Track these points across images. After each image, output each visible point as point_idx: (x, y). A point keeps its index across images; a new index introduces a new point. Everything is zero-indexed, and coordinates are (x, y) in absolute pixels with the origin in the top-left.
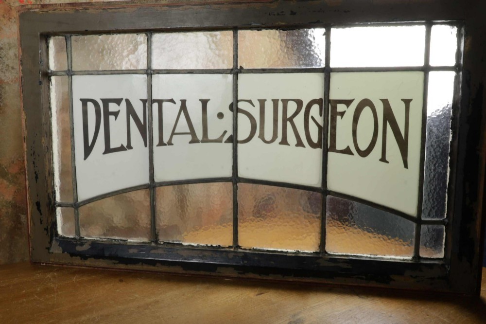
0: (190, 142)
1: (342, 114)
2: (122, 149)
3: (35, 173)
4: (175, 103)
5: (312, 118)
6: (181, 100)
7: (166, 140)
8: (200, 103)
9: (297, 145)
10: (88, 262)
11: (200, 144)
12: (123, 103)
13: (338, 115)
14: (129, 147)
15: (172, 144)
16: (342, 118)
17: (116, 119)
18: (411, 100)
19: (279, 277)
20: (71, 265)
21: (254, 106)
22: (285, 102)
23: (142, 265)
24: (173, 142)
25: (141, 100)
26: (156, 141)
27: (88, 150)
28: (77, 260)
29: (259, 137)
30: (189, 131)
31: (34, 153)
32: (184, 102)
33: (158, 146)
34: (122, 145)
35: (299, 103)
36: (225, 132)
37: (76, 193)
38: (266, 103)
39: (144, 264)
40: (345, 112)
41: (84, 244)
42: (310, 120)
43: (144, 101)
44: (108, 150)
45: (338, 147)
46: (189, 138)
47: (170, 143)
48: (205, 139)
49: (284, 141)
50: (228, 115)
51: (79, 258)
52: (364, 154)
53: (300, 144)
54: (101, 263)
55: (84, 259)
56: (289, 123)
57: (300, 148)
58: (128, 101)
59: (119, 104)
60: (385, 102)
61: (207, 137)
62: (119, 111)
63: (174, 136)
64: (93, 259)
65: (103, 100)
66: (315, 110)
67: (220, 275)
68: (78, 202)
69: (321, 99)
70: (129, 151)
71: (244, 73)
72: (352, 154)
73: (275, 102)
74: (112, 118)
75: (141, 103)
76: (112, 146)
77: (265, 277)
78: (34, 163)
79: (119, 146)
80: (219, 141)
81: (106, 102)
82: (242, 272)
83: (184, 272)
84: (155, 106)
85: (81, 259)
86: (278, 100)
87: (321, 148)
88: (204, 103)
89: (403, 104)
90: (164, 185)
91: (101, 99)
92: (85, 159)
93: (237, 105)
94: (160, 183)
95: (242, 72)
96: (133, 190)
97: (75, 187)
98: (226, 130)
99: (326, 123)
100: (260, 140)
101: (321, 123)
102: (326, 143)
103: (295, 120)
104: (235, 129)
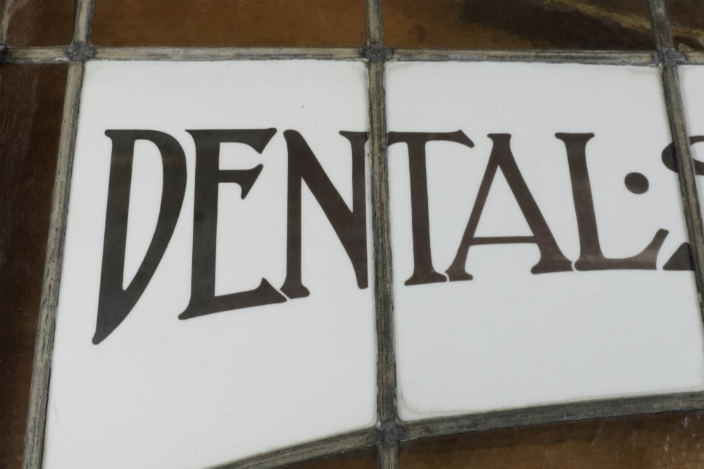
0: (536, 270)
2: (264, 295)
4: (470, 144)
6: (491, 136)
7: (441, 260)
8: (561, 145)
11: (576, 274)
12: (279, 148)
14: (295, 287)
17: (244, 195)
24: (469, 268)
26: (403, 263)
27: (116, 304)
30: (528, 232)
32: (501, 142)
33: (409, 282)
34: (265, 283)
36: (662, 235)
43: (356, 139)
46: (532, 253)
47: (458, 272)
48: (591, 258)
50: (664, 181)
58: (294, 140)
59: (260, 148)
61: (597, 251)
62: (259, 168)
63: (473, 250)
65: (197, 135)
70: (292, 304)
71: (696, 64)
74: (228, 192)
75: (346, 145)
76: (223, 287)
79: (254, 285)
80: (644, 262)
81: (208, 141)
84: (399, 155)
88: (576, 144)
90: (442, 430)
91: (192, 132)
92: (97, 339)
93: (688, 152)
94: (426, 424)
95: (692, 60)
96: (306, 457)
97: (36, 455)
98: (665, 228)
104: (697, 223)
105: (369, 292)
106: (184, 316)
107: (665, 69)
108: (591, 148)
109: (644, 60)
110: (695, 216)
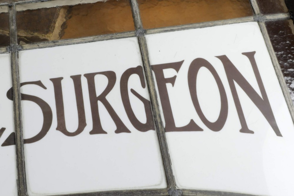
1: (172, 80)
5: (133, 91)
9: (117, 132)
13: (167, 82)
16: (173, 85)
18: (254, 53)
21: (45, 88)
22: (90, 77)
29: (57, 129)
35: (111, 76)
36: (2, 130)
38: (63, 82)
40: (175, 77)
42: (131, 96)
45: (178, 124)
49: (98, 129)
52: (217, 126)
53: (121, 128)
56: (100, 104)
57: (123, 135)
60: (224, 59)
66: (134, 81)
69: (139, 67)
71: (27, 49)
72: (200, 130)
73: (76, 79)
86: (80, 76)
87: (154, 129)
89: (246, 59)
93: (18, 91)
95: (24, 48)
98: (4, 127)
99: (153, 93)
100: (60, 133)
101: (146, 96)
102: (159, 121)
103: (108, 98)
104: (18, 123)
107: (12, 54)
109: (3, 51)
110: (18, 119)
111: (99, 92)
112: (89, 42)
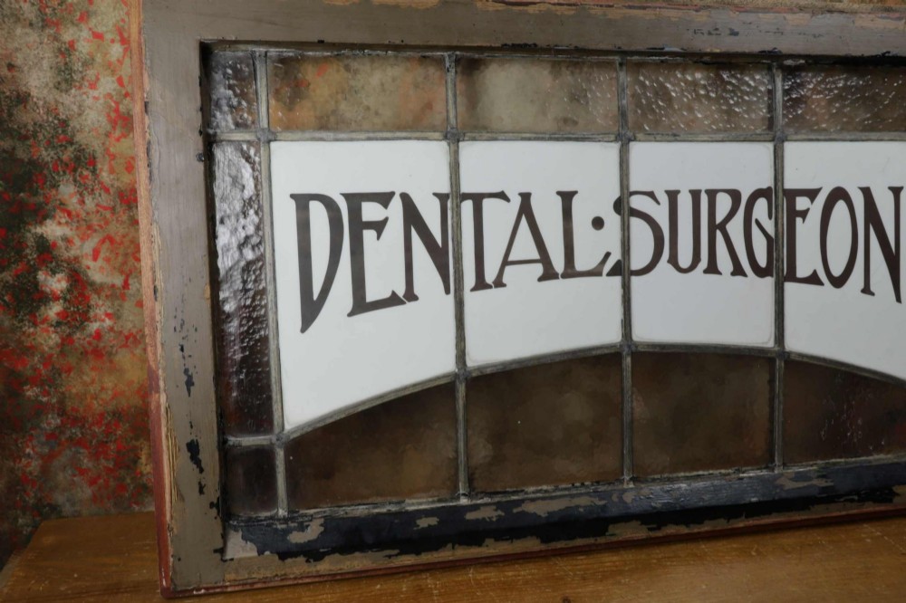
0: (541, 279)
1: (804, 214)
2: (393, 300)
3: (186, 371)
4: (507, 200)
5: (757, 222)
6: (521, 194)
7: (490, 277)
8: (559, 199)
9: (733, 274)
10: (325, 566)
11: (560, 282)
12: (396, 204)
13: (798, 216)
14: (411, 296)
15: (504, 285)
16: (804, 221)
17: (378, 238)
18: (901, 188)
19: (721, 524)
20: (282, 580)
21: (658, 203)
22: (712, 194)
23: (453, 548)
24: (505, 280)
25: (435, 194)
26: (470, 279)
27: (311, 309)
28: (298, 566)
29: (669, 262)
30: (536, 256)
31: (182, 326)
32: (526, 197)
33: (473, 289)
34: (394, 294)
35: (735, 195)
36: (608, 255)
37: (280, 410)
38: (680, 197)
39: (457, 546)
40: (808, 210)
41: (307, 526)
42: (755, 228)
43: (442, 198)
44: (361, 305)
45: (800, 273)
46: (538, 269)
47: (499, 283)
48: (569, 271)
49: (712, 268)
50: (612, 220)
51: (301, 559)
52: (838, 282)
53: (738, 271)
54: (358, 562)
55: (315, 560)
56: (719, 234)
57: (739, 278)
58: (407, 200)
59: (386, 205)
60: (867, 192)
61: (573, 267)
62: (386, 220)
63: (508, 269)
64: (337, 556)
65: (348, 197)
66: (761, 206)
67: (614, 539)
68: (285, 432)
69: (769, 188)
70: (410, 305)
71: (640, 141)
72: (821, 284)
73: (695, 195)
74: (369, 235)
75: (436, 203)
76: (370, 297)
77: (695, 529)
78: (182, 349)
79: (387, 295)
80: (596, 272)
81: (355, 200)
82: (654, 526)
83: (543, 547)
84: (467, 207)
85: (307, 561)
86: (701, 191)
87: (772, 276)
88: (567, 197)
89: (890, 195)
90: (488, 371)
91: (343, 195)
92: (303, 330)
93: (628, 203)
94: (479, 368)
95: (638, 139)
96: (420, 389)
97: (279, 397)
98: (609, 250)
99: (780, 230)
100: (670, 267)
101: (771, 231)
102: (781, 267)
103: (729, 227)
104: (627, 248)
105: (451, 297)
106: (350, 315)
107: (621, 145)
108: (576, 201)
110: (626, 243)
111: (719, 218)
112: (717, 141)
